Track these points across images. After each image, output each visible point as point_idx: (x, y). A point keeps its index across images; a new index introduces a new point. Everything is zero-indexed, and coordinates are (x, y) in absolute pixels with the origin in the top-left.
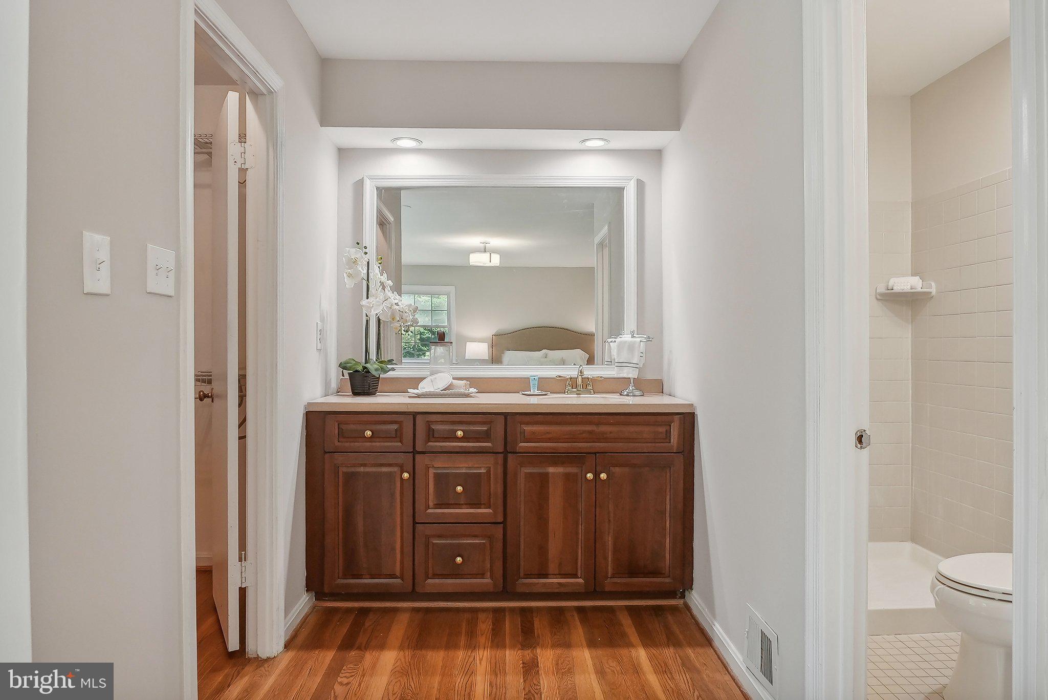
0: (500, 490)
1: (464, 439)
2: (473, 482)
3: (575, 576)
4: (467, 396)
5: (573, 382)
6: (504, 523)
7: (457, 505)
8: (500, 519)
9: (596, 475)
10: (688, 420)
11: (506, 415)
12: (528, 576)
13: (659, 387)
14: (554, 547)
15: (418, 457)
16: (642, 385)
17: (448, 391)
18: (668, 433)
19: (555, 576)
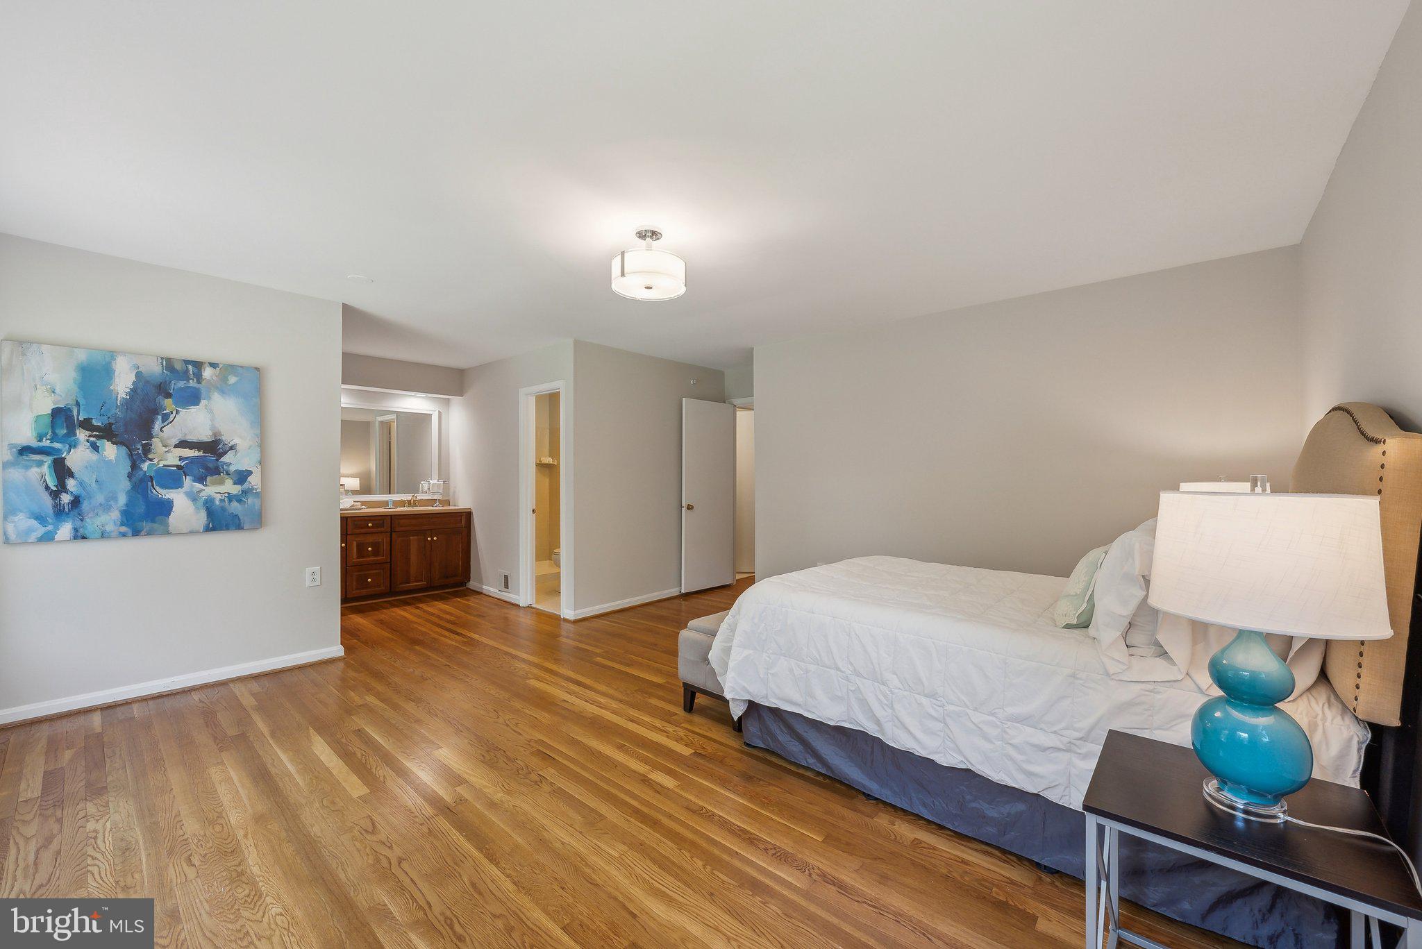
0: (389, 548)
1: (372, 527)
2: (374, 545)
3: (422, 581)
4: (360, 509)
5: (409, 502)
6: (391, 562)
7: (369, 557)
8: (389, 561)
9: (432, 539)
10: (468, 514)
11: (391, 516)
12: (401, 584)
13: (448, 503)
14: (413, 570)
15: (348, 536)
16: (443, 502)
17: (352, 508)
18: (461, 520)
19: (413, 582)
